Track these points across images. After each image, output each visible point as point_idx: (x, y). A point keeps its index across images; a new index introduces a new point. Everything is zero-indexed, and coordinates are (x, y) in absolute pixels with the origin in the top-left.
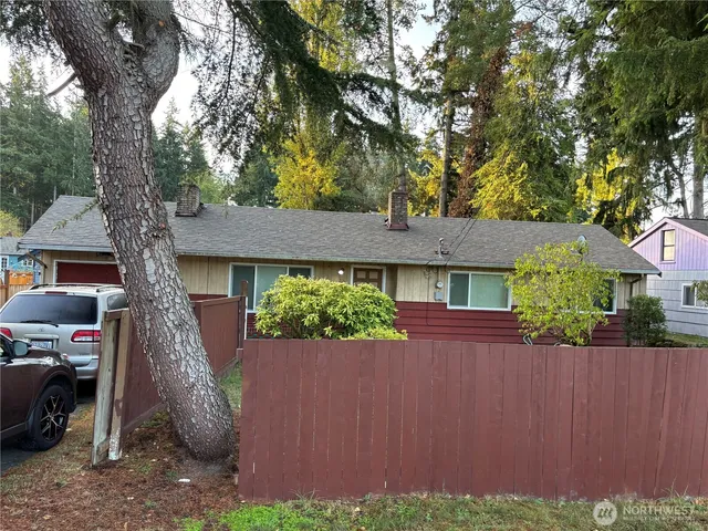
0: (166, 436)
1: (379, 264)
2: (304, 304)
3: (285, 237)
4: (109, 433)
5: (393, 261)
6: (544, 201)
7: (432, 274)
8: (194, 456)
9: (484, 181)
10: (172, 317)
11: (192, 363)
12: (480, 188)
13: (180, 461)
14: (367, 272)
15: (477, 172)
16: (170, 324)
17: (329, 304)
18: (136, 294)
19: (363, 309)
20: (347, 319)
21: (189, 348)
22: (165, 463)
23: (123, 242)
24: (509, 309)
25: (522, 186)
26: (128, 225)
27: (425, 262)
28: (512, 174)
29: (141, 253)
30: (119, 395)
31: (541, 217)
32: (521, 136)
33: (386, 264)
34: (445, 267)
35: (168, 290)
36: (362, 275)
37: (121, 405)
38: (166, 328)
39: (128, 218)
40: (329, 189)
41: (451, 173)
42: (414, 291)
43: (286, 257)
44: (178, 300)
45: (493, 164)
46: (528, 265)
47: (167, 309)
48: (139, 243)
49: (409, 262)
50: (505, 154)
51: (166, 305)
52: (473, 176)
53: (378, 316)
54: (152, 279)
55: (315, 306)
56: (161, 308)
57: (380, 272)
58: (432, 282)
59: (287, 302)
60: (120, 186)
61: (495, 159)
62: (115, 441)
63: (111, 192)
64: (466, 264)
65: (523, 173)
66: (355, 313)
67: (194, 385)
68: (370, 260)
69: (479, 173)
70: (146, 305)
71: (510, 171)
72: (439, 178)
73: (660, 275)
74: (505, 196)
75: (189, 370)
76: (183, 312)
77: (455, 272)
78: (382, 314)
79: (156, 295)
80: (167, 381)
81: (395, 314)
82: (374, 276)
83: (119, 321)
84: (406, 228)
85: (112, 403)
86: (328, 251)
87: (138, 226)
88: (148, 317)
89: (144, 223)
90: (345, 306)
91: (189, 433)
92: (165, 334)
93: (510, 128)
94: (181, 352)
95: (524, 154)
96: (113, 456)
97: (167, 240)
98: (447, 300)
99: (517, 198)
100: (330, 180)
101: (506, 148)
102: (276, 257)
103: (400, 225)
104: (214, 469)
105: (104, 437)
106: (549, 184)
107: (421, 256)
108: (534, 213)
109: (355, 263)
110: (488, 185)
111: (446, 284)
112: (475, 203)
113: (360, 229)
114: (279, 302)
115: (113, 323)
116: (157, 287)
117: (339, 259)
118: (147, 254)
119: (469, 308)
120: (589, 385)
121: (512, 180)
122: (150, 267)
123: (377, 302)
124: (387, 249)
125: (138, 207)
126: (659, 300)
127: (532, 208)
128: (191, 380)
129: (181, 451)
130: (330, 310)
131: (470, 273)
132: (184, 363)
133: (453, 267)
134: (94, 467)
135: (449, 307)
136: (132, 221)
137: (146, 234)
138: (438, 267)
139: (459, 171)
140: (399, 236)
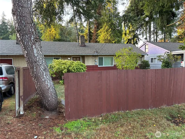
0: (36, 106)
1: (79, 56)
2: (62, 67)
3: (52, 49)
4: (19, 106)
5: (84, 54)
6: (116, 39)
7: (94, 58)
8: (48, 110)
9: (100, 34)
10: (42, 67)
11: (49, 81)
12: (99, 36)
13: (43, 112)
14: (76, 58)
15: (98, 32)
16: (42, 69)
17: (69, 67)
18: (31, 60)
19: (78, 67)
20: (75, 70)
21: (47, 77)
22: (39, 113)
23: (25, 43)
24: (113, 66)
25: (110, 35)
26: (27, 37)
27: (92, 55)
28: (107, 32)
29: (32, 46)
30: (21, 94)
31: (115, 43)
32: (109, 22)
33: (81, 56)
34: (97, 56)
35: (41, 58)
36: (75, 59)
37: (22, 97)
38: (41, 71)
39: (27, 35)
40: (58, 37)
41: (90, 32)
42: (90, 62)
43: (54, 54)
44: (44, 62)
45: (103, 29)
46: (119, 54)
47: (41, 65)
48: (31, 43)
49: (88, 55)
50: (105, 27)
51: (41, 63)
52: (97, 33)
53: (83, 69)
54: (36, 55)
55: (65, 67)
56: (39, 64)
57: (80, 58)
58: (94, 60)
59: (57, 67)
60: (24, 23)
61: (103, 28)
62: (22, 108)
63: (21, 25)
64: (102, 55)
65: (110, 32)
66: (77, 69)
67: (49, 88)
68: (78, 54)
69: (99, 32)
70: (34, 63)
71: (107, 31)
72: (87, 34)
73: (148, 55)
74: (106, 38)
75: (48, 84)
76: (45, 65)
77: (99, 57)
78: (84, 69)
79: (38, 60)
80: (41, 88)
81: (86, 68)
82: (78, 59)
83: (19, 71)
84: (85, 46)
85: (19, 97)
86: (65, 52)
87: (31, 37)
88: (35, 68)
89: (32, 36)
90: (74, 67)
91: (47, 103)
92: (41, 72)
93: (106, 19)
94: (45, 78)
95: (110, 27)
96: (22, 113)
97: (39, 42)
98: (98, 64)
99: (109, 38)
100: (58, 34)
101: (106, 25)
102: (50, 54)
103: (83, 45)
104: (54, 113)
105: (18, 108)
106: (117, 34)
107: (91, 53)
108: (114, 42)
109: (73, 56)
110: (102, 35)
111: (97, 60)
112: (98, 40)
113: (72, 46)
114: (55, 67)
115: (17, 72)
116: (38, 58)
117: (69, 55)
118: (34, 47)
119: (103, 66)
120: (156, 79)
121: (107, 33)
122: (35, 51)
123: (82, 66)
124: (81, 52)
125: (30, 31)
126: (148, 61)
127: (113, 41)
128: (49, 87)
129: (43, 109)
130: (70, 68)
131: (103, 57)
132: (46, 81)
133: (99, 56)
134: (17, 117)
135: (99, 66)
136: (28, 35)
137: (33, 40)
138: (95, 56)
139: (92, 32)
140: (84, 48)
